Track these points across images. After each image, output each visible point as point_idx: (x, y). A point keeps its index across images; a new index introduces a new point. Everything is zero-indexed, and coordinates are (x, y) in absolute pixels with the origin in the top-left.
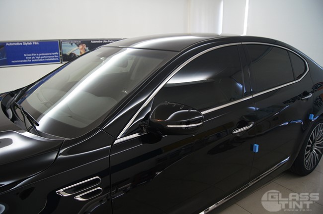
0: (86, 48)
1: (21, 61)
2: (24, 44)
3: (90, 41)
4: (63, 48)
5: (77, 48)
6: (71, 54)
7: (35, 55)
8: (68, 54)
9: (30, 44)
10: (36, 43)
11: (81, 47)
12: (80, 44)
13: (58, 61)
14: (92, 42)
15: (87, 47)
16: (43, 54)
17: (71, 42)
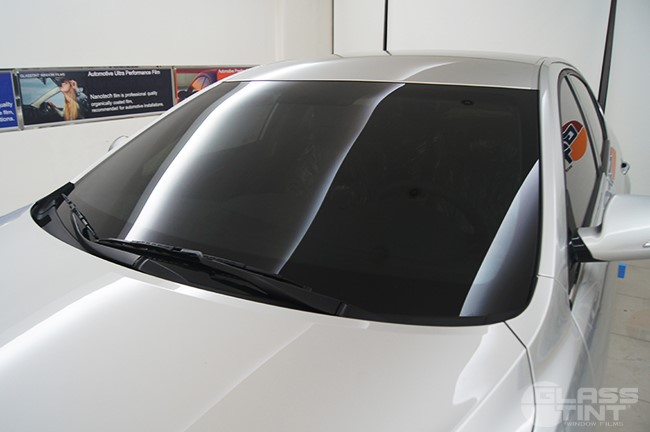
0: (78, 90)
3: (87, 73)
11: (65, 86)
12: (62, 80)
14: (90, 74)
15: (79, 87)
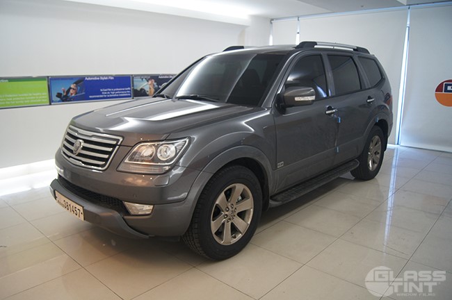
0: (154, 83)
1: (98, 96)
2: (102, 78)
4: (135, 83)
5: (146, 83)
6: (142, 89)
7: (110, 90)
8: (139, 89)
9: (106, 78)
10: (112, 78)
11: (150, 82)
12: (149, 80)
13: (130, 96)
16: (117, 89)
17: (142, 77)
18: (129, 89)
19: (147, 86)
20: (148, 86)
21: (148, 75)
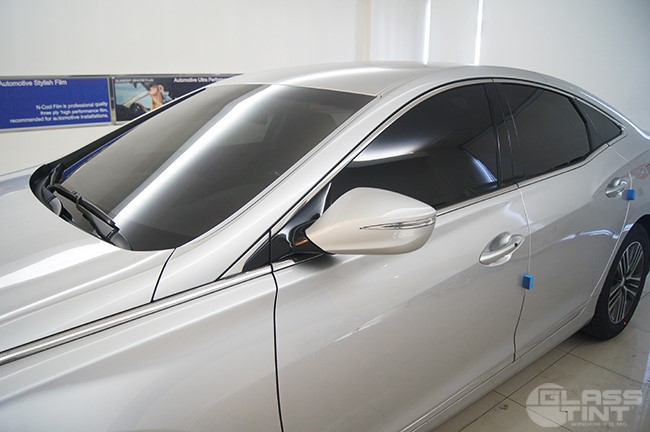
0: (164, 93)
1: (31, 121)
2: (37, 83)
3: (173, 79)
4: (117, 91)
5: (146, 92)
6: (134, 105)
7: (58, 106)
8: (128, 104)
9: (49, 83)
11: (153, 90)
13: (108, 120)
14: (176, 80)
15: (165, 90)
16: (76, 106)
17: (134, 80)
18: (105, 104)
19: (146, 98)
20: (149, 98)
21: (148, 76)
